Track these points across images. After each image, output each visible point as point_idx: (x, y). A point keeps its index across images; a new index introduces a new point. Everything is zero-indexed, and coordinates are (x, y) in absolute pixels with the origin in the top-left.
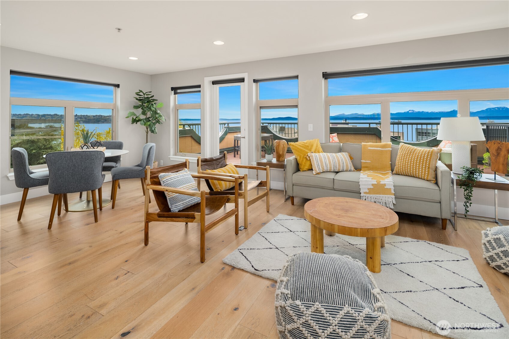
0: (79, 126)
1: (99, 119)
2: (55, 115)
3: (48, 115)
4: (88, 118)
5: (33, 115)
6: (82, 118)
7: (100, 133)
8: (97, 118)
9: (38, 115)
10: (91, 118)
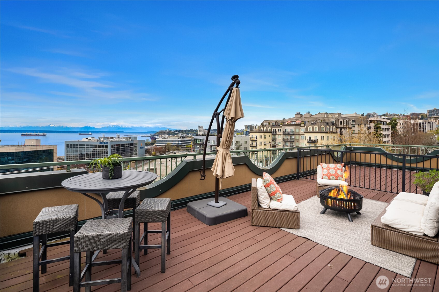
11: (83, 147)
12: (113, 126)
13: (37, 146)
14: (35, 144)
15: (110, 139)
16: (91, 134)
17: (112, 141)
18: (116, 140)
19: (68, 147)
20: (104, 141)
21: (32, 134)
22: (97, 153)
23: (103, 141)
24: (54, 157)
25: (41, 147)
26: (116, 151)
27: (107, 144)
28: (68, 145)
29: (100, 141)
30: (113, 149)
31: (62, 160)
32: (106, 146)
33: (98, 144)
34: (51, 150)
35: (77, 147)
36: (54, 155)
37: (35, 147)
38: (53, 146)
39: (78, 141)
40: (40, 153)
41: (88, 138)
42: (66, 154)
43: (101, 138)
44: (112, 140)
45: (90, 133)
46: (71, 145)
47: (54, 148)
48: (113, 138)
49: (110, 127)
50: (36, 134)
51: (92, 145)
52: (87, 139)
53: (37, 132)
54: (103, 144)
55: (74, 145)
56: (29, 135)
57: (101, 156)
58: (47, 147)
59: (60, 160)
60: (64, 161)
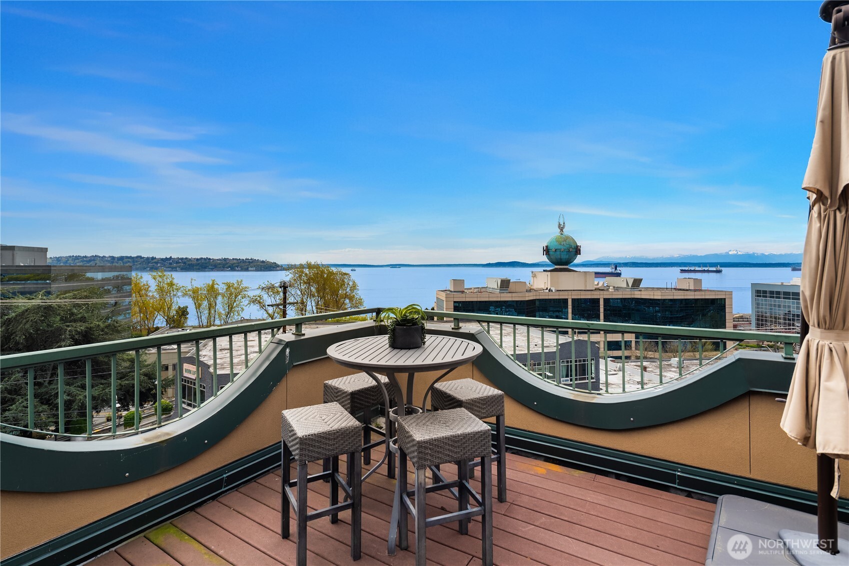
0: (164, 276)
1: (206, 263)
2: (137, 257)
3: (127, 257)
4: (189, 262)
5: (105, 257)
6: (180, 263)
7: (198, 289)
8: (203, 263)
9: (113, 258)
10: (193, 263)
11: (793, 299)
13: (695, 290)
14: (692, 288)
19: (758, 296)
21: (697, 269)
24: (726, 314)
25: (703, 293)
28: (758, 292)
31: (748, 321)
34: (721, 299)
35: (779, 298)
36: (727, 310)
37: (692, 293)
38: (724, 293)
39: (782, 285)
40: (702, 304)
42: (755, 310)
46: (765, 292)
47: (727, 297)
50: (703, 268)
53: (705, 265)
55: (772, 292)
56: (693, 270)
58: (714, 293)
59: (743, 321)
60: (751, 324)
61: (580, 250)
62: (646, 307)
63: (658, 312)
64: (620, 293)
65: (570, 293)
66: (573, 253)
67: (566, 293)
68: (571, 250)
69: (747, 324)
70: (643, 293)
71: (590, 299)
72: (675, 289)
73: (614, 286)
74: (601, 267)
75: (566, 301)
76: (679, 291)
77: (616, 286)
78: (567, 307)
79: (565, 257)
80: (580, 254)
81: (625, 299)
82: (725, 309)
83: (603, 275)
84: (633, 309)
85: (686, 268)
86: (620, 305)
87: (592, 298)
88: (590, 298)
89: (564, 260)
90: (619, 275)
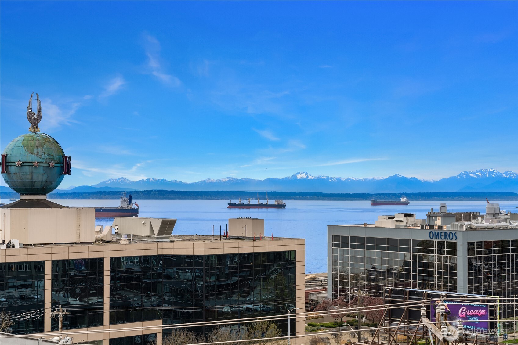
11: (378, 248)
12: (480, 174)
13: (254, 239)
14: (250, 234)
15: (466, 220)
16: (406, 204)
17: (470, 228)
18: (485, 224)
19: (336, 245)
20: (445, 228)
21: (253, 202)
22: (420, 271)
23: (440, 227)
25: (265, 243)
26: (486, 265)
27: (453, 240)
28: (336, 238)
29: (431, 227)
30: (476, 258)
31: (322, 285)
32: (452, 245)
33: (425, 236)
34: (290, 252)
35: (362, 247)
36: (298, 270)
37: (250, 243)
38: (294, 243)
39: (365, 227)
41: (393, 218)
42: (331, 267)
43: (436, 215)
44: (473, 223)
45: (403, 200)
47: (298, 248)
48: (475, 217)
49: (468, 176)
51: (405, 242)
52: (390, 220)
54: (440, 240)
55: (353, 239)
56: (246, 205)
57: (436, 283)
58: (280, 243)
59: (316, 286)
60: (326, 289)
61: (69, 165)
62: (182, 269)
63: (200, 277)
64: (139, 246)
65: (48, 249)
66: (56, 170)
67: (41, 250)
68: (52, 164)
69: (321, 290)
70: (176, 245)
71: (85, 259)
72: (226, 237)
73: (129, 233)
74: (107, 198)
75: (40, 265)
76: (232, 241)
77: (132, 234)
78: (42, 277)
79: (40, 178)
80: (69, 174)
81: (146, 257)
82: (295, 268)
83: (109, 214)
84: (160, 276)
85: (237, 202)
86: (137, 268)
87: (90, 257)
88: (86, 257)
89: (37, 185)
90: (134, 213)
